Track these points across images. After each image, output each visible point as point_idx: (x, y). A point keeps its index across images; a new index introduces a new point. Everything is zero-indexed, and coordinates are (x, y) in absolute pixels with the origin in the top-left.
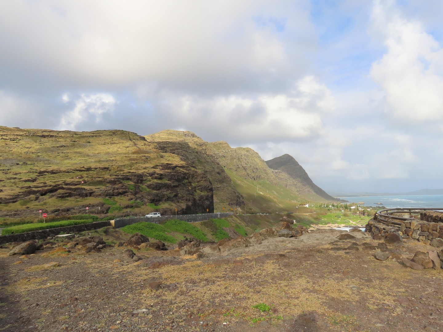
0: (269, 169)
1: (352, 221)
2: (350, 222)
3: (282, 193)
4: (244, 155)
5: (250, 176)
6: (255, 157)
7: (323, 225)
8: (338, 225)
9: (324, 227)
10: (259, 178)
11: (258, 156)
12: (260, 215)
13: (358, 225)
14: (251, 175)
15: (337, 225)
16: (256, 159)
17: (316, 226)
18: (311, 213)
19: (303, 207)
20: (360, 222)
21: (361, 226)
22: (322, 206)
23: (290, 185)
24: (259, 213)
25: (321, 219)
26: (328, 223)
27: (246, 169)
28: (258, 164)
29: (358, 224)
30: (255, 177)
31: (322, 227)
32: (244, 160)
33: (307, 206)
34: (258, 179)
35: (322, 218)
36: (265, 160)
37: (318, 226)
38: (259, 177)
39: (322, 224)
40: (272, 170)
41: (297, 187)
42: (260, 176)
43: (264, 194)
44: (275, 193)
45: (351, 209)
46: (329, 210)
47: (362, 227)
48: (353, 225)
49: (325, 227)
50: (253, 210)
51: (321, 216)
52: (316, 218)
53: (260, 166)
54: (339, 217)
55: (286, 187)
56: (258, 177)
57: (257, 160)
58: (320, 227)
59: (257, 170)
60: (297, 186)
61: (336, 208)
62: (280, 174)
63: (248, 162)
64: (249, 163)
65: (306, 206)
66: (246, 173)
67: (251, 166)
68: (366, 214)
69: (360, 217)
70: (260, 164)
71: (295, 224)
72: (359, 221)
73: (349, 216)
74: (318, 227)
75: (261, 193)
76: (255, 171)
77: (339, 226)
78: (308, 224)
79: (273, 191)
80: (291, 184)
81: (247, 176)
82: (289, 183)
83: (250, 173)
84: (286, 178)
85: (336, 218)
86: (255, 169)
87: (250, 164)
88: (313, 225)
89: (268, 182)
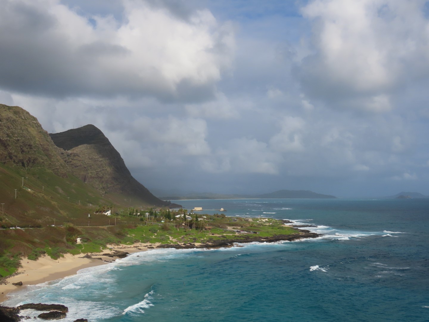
0: (55, 148)
1: (172, 237)
2: (169, 239)
3: (73, 190)
4: (7, 120)
5: (14, 158)
6: (29, 124)
7: (127, 245)
8: (150, 244)
9: (128, 248)
10: (34, 163)
11: (35, 124)
12: (16, 231)
13: (180, 244)
14: (16, 156)
15: (148, 244)
16: (31, 130)
17: (116, 247)
18: (113, 224)
19: (102, 215)
20: (183, 238)
21: (184, 244)
22: (133, 213)
23: (91, 177)
24: (15, 227)
25: (126, 235)
26: (135, 242)
27: (8, 145)
28: (34, 137)
29: (180, 242)
30: (25, 162)
31: (125, 248)
32: (5, 129)
33: (108, 213)
34: (31, 164)
35: (128, 234)
36: (49, 132)
37: (119, 246)
38: (34, 161)
39: (125, 243)
40: (62, 150)
41: (103, 182)
42: (35, 159)
43: (34, 193)
44: (60, 191)
45: (175, 219)
46: (142, 220)
47: (184, 246)
48: (173, 243)
49: (131, 247)
50: (4, 221)
51: (127, 229)
52: (118, 234)
53: (37, 142)
54: (155, 231)
55: (85, 181)
56: (32, 161)
57: (33, 131)
58: (121, 248)
59: (31, 148)
60: (103, 180)
61: (153, 217)
62: (75, 158)
63: (13, 133)
64: (16, 135)
65: (106, 214)
66: (6, 153)
67: (18, 140)
68: (194, 226)
69: (185, 231)
70: (37, 139)
71: (80, 245)
72: (182, 236)
73: (169, 230)
74: (119, 248)
75: (29, 190)
76: (25, 149)
77: (152, 246)
78: (101, 244)
79: (57, 187)
80: (93, 176)
81: (8, 158)
82: (90, 174)
83: (15, 154)
84: (86, 166)
85: (150, 232)
86: (27, 146)
87: (17, 137)
88: (111, 244)
89: (49, 171)
